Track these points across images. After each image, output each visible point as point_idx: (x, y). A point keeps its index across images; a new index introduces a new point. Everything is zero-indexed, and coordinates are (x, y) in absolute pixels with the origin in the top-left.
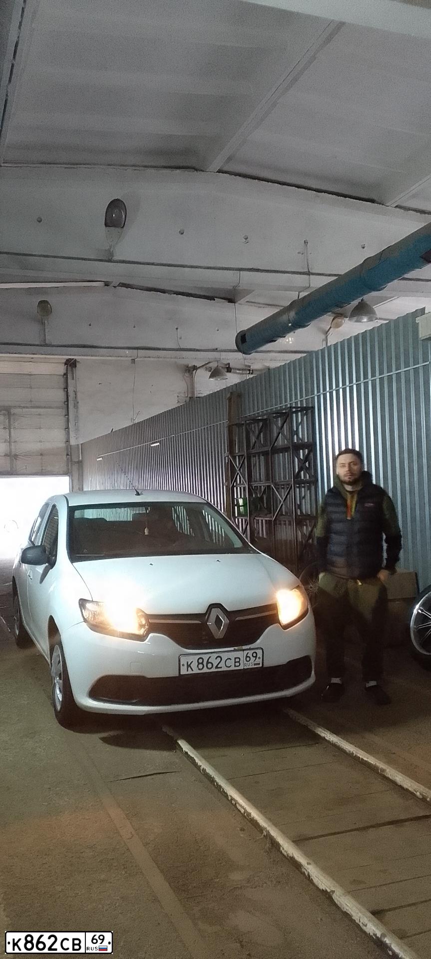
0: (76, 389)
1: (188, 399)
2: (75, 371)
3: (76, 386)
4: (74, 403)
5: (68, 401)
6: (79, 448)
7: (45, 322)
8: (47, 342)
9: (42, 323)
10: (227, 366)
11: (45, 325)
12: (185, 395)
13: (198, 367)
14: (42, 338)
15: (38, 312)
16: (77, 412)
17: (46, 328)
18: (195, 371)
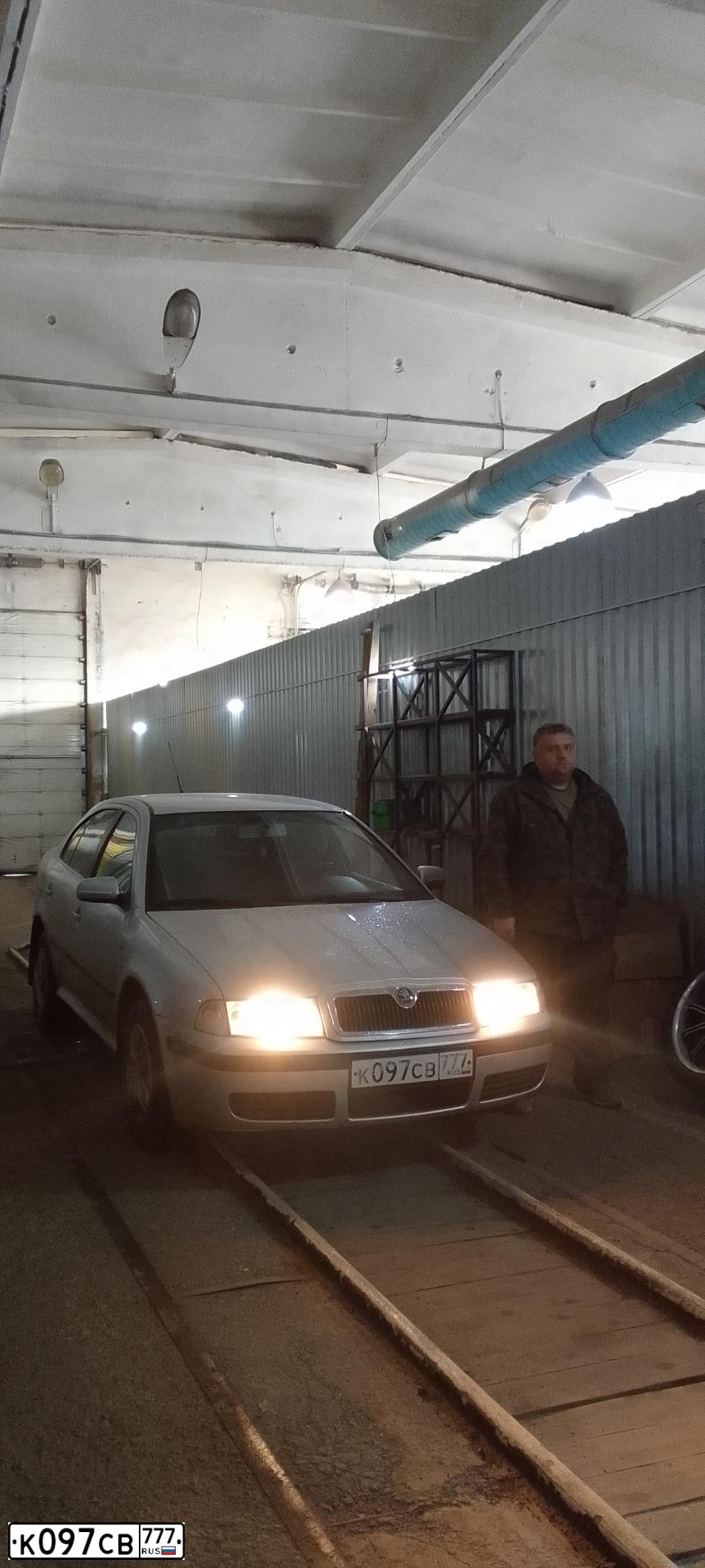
0: (100, 611)
1: (285, 632)
2: (99, 578)
3: (100, 605)
4: (97, 635)
5: (85, 632)
6: (102, 709)
7: (52, 495)
8: (55, 530)
9: (47, 497)
10: (352, 579)
11: (51, 501)
12: (281, 624)
13: (303, 579)
14: (47, 523)
15: (40, 478)
16: (101, 648)
17: (54, 506)
18: (298, 585)
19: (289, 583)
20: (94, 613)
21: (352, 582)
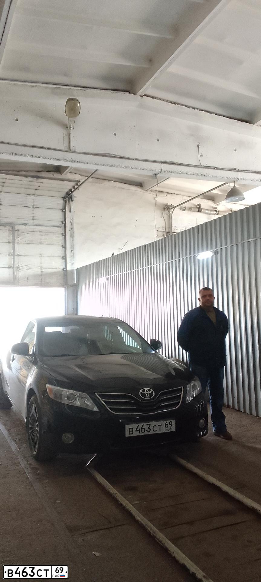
0: (73, 221)
1: (165, 234)
2: (72, 204)
3: (73, 218)
4: (71, 234)
5: (65, 231)
6: (74, 273)
7: (70, 125)
8: (72, 149)
9: (67, 127)
10: (198, 207)
11: (70, 129)
12: (163, 230)
13: (175, 206)
14: (66, 144)
15: (65, 112)
16: (73, 241)
17: (71, 133)
18: (172, 209)
19: (167, 208)
20: (69, 222)
21: (199, 208)
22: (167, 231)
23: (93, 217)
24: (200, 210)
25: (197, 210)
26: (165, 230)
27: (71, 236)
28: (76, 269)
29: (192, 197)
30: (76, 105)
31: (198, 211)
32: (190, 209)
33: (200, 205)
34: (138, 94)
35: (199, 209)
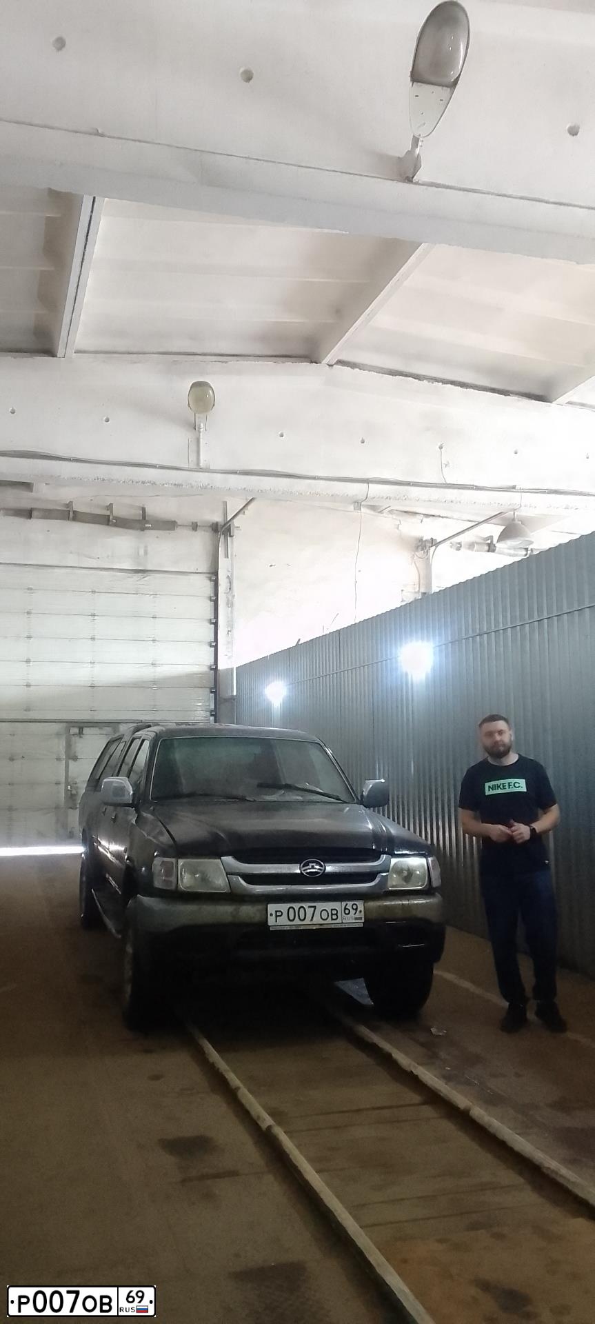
0: (232, 574)
1: (419, 595)
2: (232, 542)
3: (232, 569)
4: (228, 600)
5: (216, 594)
6: (232, 675)
7: (200, 425)
8: (202, 464)
9: (194, 427)
10: (489, 541)
11: (199, 432)
12: (415, 589)
13: (438, 541)
14: (193, 457)
15: (189, 404)
16: (232, 612)
17: (201, 437)
18: (434, 547)
19: (424, 546)
20: (225, 577)
21: (489, 545)
22: (423, 590)
23: (271, 566)
24: (492, 547)
25: (487, 548)
26: (417, 590)
27: (227, 604)
28: (237, 668)
29: (475, 522)
30: (207, 393)
31: (488, 551)
32: (471, 546)
33: (491, 537)
34: (323, 362)
35: (489, 547)
